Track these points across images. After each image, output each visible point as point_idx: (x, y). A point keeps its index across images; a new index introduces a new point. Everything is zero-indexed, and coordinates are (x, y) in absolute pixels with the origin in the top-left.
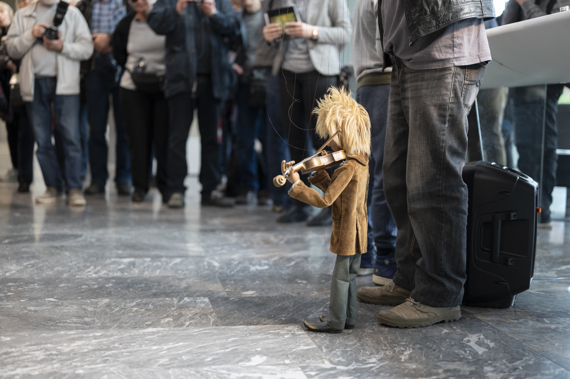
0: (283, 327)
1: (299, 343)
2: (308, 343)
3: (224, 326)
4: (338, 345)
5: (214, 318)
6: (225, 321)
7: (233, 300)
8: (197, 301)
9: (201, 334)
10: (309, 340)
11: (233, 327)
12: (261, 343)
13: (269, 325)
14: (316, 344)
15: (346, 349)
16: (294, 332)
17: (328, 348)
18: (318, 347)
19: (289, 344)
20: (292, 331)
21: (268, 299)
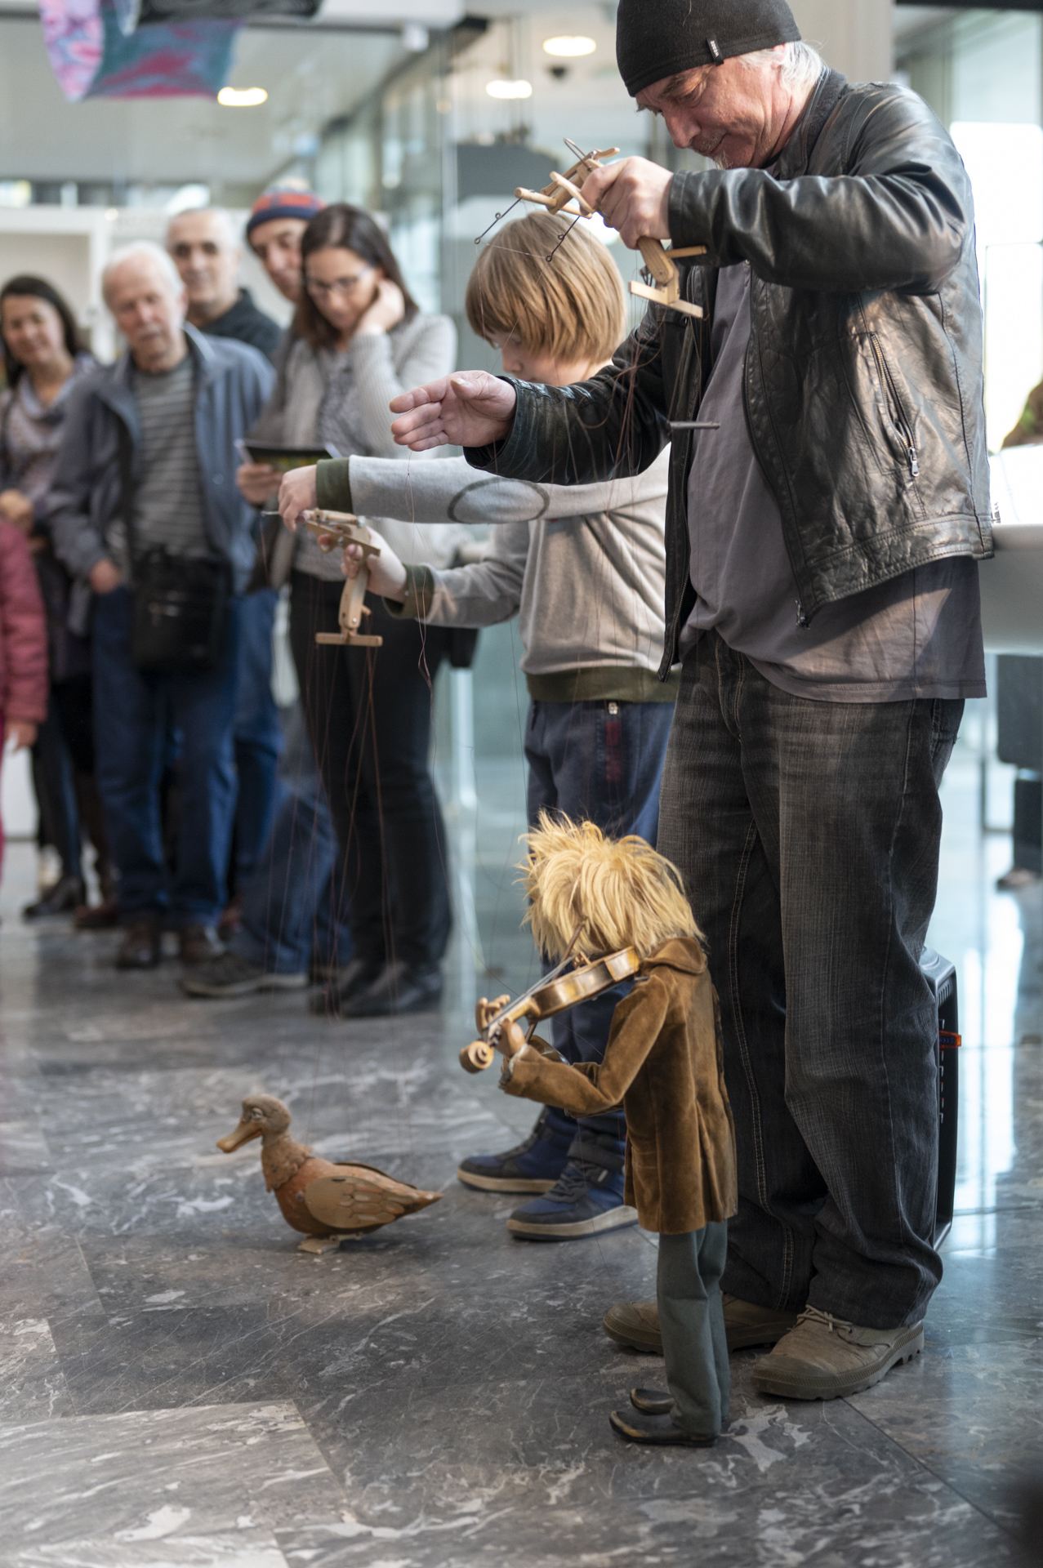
0: (248, 1411)
1: (285, 1461)
2: (309, 1458)
3: (84, 1414)
4: (389, 1462)
5: (59, 1388)
6: (89, 1397)
7: (119, 1324)
8: (17, 1333)
9: (20, 1446)
10: (313, 1451)
11: (109, 1419)
12: (180, 1466)
13: (210, 1404)
14: (328, 1462)
15: (409, 1474)
16: (275, 1425)
17: (358, 1474)
18: (333, 1470)
19: (256, 1466)
20: (271, 1424)
21: (216, 1315)
